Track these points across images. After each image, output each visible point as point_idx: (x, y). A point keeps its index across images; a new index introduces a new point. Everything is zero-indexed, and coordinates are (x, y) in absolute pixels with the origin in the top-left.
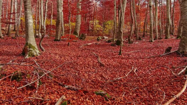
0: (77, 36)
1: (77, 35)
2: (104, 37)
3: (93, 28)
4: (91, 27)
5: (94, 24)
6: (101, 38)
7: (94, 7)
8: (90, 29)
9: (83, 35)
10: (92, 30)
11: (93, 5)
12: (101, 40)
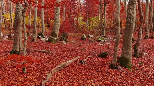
0: (55, 39)
1: (56, 36)
2: (89, 35)
3: (77, 24)
4: (76, 23)
5: (79, 20)
6: (86, 36)
7: (78, 5)
8: (74, 25)
9: (65, 35)
10: (76, 26)
11: (78, 2)
12: (85, 38)
